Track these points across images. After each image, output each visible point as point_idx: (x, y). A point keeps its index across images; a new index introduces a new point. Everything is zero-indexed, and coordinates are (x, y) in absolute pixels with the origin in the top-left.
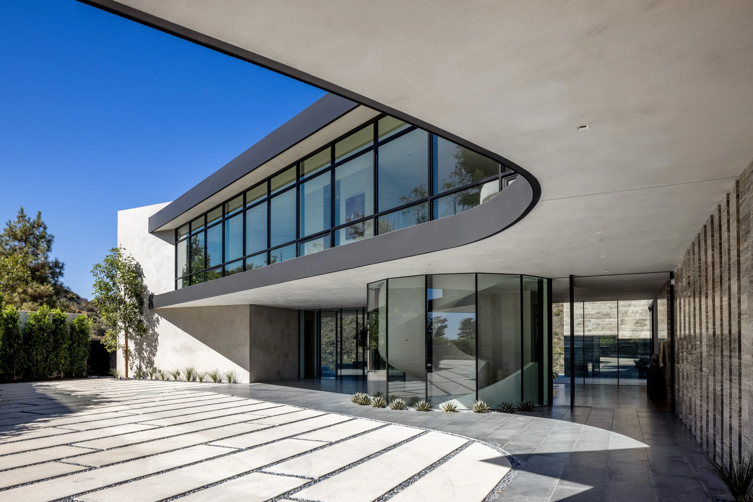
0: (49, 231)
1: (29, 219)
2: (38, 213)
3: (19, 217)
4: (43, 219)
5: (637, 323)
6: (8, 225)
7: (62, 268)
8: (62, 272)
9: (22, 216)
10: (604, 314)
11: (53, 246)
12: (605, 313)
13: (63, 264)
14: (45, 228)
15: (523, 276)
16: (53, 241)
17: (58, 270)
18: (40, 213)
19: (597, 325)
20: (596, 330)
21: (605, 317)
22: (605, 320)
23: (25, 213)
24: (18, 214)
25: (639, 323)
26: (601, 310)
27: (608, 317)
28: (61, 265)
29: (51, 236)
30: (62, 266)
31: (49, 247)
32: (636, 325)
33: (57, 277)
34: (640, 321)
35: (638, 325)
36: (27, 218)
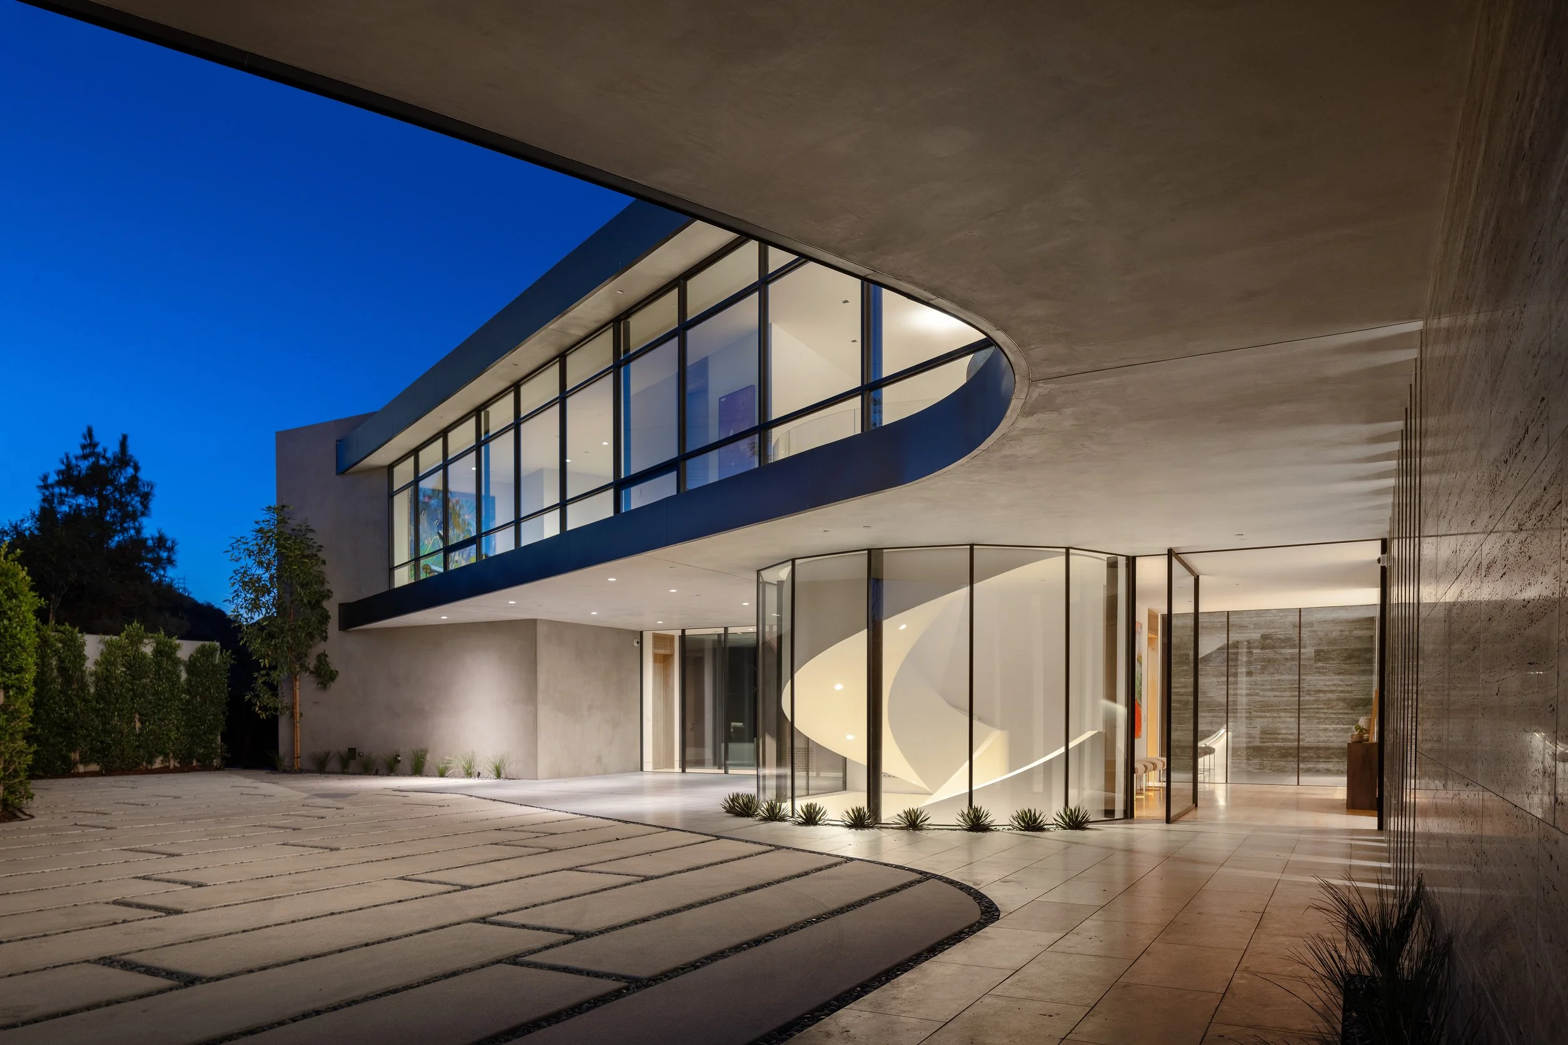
0: (143, 475)
1: (105, 450)
2: (121, 438)
3: (84, 447)
4: (132, 450)
5: (1350, 657)
6: (63, 463)
7: (171, 550)
8: (174, 557)
9: (90, 445)
10: (1280, 639)
11: (153, 505)
12: (1282, 637)
13: (173, 542)
14: (136, 468)
15: (1071, 551)
16: (154, 496)
17: (164, 555)
18: (125, 437)
19: (1264, 662)
20: (1263, 673)
21: (1283, 645)
22: (1283, 651)
23: (97, 438)
24: (83, 441)
25: (1355, 656)
26: (1273, 630)
27: (1288, 644)
28: (169, 544)
29: (148, 485)
30: (173, 547)
31: (146, 507)
32: (1348, 662)
33: (164, 569)
34: (1356, 654)
35: (1353, 660)
36: (99, 449)
